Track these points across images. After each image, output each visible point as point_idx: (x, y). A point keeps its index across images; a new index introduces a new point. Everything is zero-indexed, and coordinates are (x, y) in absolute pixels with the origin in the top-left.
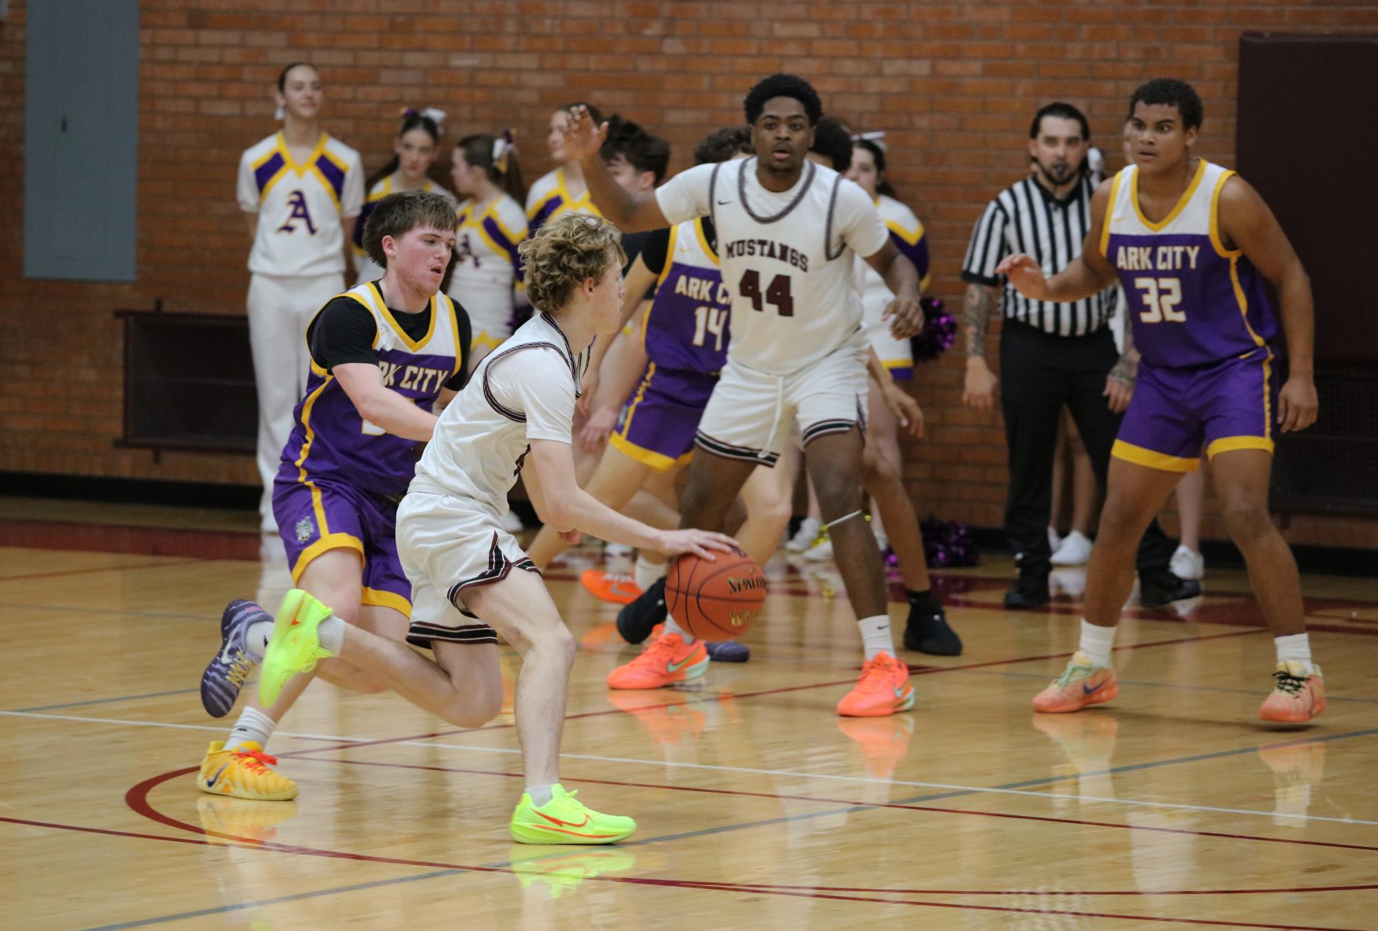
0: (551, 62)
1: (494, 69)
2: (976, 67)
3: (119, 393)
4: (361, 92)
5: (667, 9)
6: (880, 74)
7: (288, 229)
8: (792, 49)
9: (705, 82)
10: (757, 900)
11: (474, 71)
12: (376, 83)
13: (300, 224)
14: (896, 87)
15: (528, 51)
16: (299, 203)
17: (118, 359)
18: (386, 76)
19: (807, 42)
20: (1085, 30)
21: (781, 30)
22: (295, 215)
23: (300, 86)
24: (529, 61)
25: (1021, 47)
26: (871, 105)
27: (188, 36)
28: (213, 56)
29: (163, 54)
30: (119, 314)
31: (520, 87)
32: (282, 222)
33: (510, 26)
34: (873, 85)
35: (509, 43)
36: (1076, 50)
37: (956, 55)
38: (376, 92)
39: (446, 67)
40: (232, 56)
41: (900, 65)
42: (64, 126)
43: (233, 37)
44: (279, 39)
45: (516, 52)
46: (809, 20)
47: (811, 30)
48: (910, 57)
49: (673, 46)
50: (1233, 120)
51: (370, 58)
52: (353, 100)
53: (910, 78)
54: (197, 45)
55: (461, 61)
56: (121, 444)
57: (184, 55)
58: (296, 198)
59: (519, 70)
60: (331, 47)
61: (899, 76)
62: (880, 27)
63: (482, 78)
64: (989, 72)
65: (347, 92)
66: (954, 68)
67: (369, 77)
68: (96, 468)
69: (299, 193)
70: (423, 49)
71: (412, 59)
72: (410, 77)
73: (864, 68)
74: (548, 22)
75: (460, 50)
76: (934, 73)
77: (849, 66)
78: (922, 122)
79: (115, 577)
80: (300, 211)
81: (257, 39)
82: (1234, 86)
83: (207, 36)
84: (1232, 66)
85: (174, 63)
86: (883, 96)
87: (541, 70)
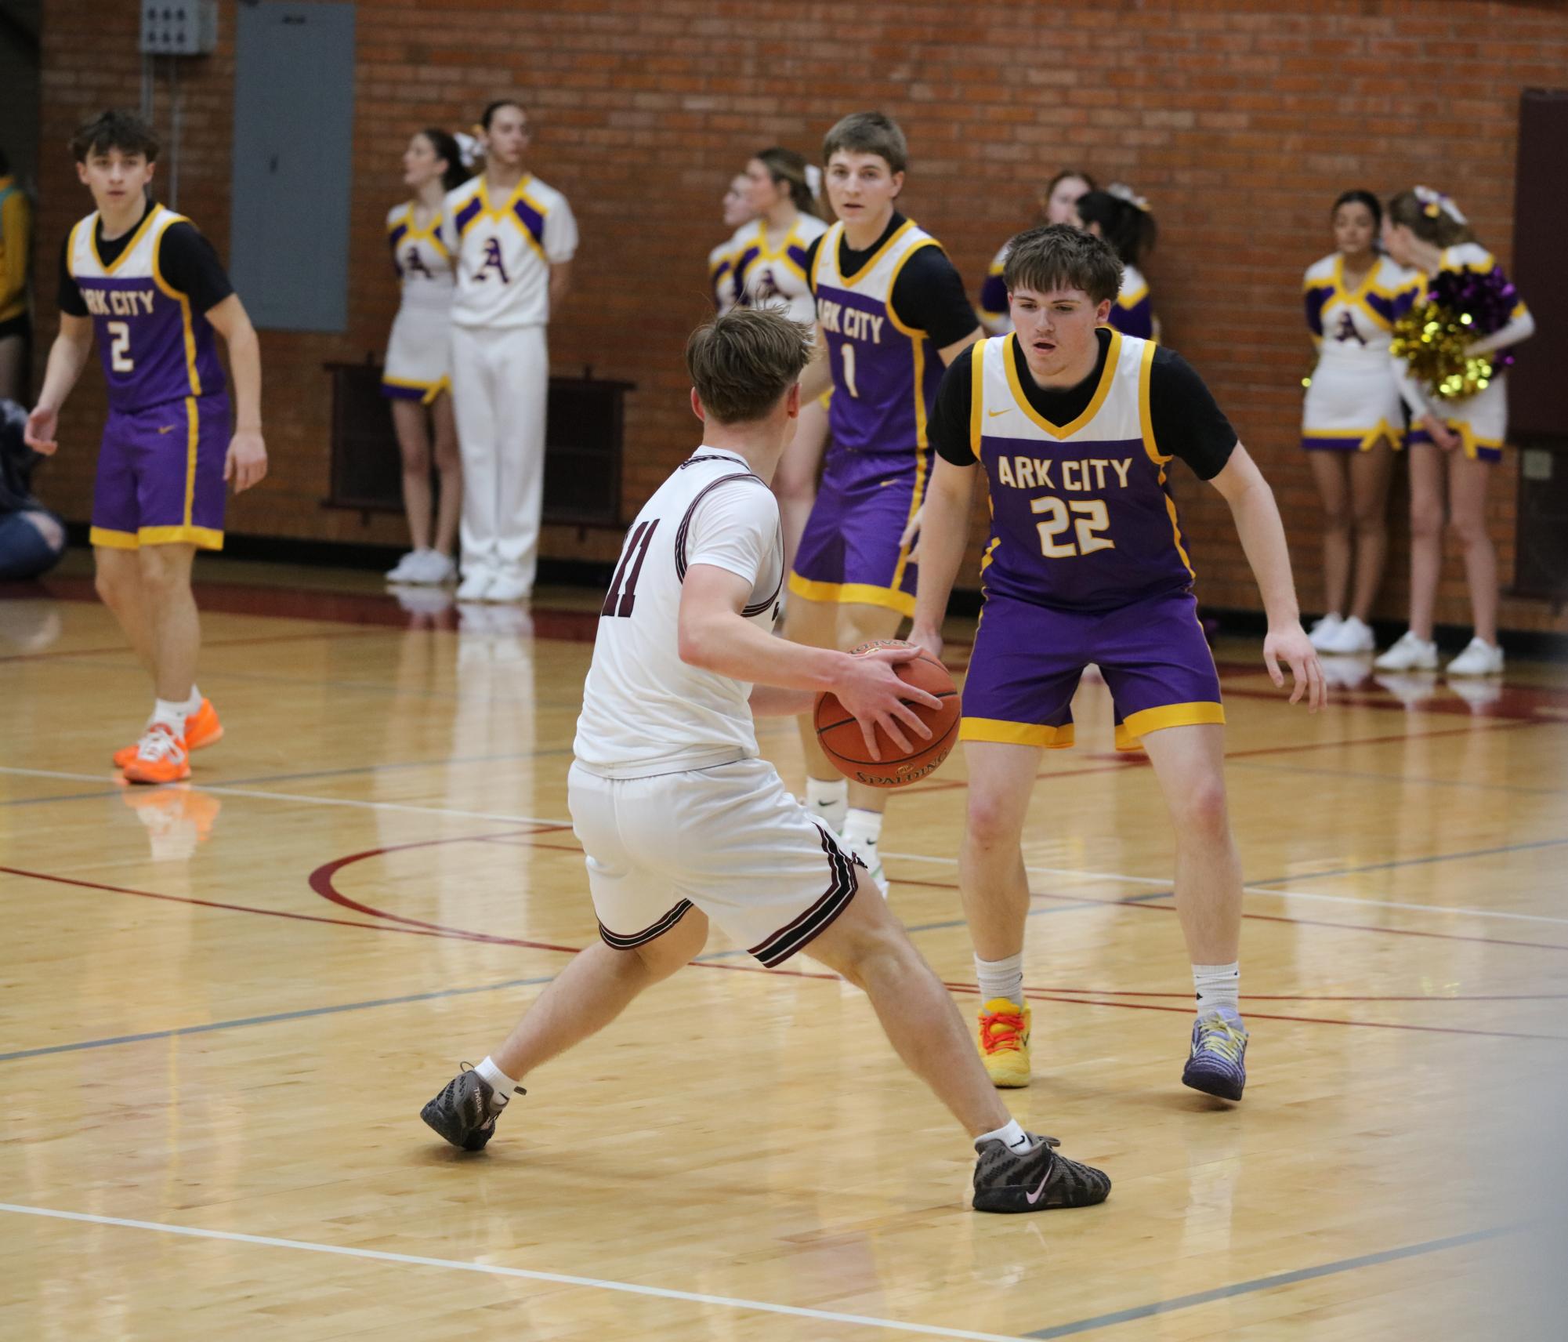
0: (791, 105)
1: (730, 113)
2: (1242, 120)
3: (327, 451)
4: (590, 135)
5: (915, 51)
6: (1139, 125)
7: (481, 277)
8: (1048, 97)
9: (954, 130)
10: (971, 1001)
11: (708, 114)
12: (603, 125)
13: (493, 273)
14: (1157, 140)
15: (768, 94)
16: (494, 250)
17: (326, 414)
18: (616, 118)
19: (1063, 90)
20: (1359, 82)
21: (1036, 77)
22: (489, 263)
23: (507, 128)
24: (767, 105)
25: (1290, 100)
26: (1130, 158)
27: (407, 72)
28: (432, 93)
29: (380, 90)
30: (329, 367)
31: (757, 132)
32: (476, 270)
33: (749, 67)
34: (1133, 137)
35: (746, 84)
36: (1348, 104)
37: (1222, 107)
38: (604, 136)
39: (680, 111)
40: (452, 94)
41: (1163, 117)
42: (274, 165)
43: (453, 74)
44: (503, 77)
45: (755, 94)
46: (1065, 66)
47: (1068, 77)
48: (1172, 107)
49: (920, 92)
50: (1512, 183)
51: (600, 99)
52: (581, 143)
53: (1172, 130)
54: (416, 82)
55: (694, 104)
56: (329, 505)
57: (403, 92)
58: (491, 245)
59: (757, 115)
60: (557, 85)
61: (1163, 128)
62: (1141, 76)
63: (719, 121)
64: (1256, 125)
65: (574, 135)
66: (1219, 120)
67: (595, 118)
68: (300, 530)
69: (494, 241)
70: (655, 90)
71: (644, 100)
72: (641, 119)
73: (1122, 118)
74: (789, 64)
75: (695, 92)
76: (1198, 126)
77: (1107, 117)
78: (1184, 178)
79: (319, 647)
80: (494, 259)
81: (479, 76)
82: (1513, 147)
83: (426, 72)
84: (1512, 125)
85: (391, 100)
86: (1142, 148)
87: (779, 115)
